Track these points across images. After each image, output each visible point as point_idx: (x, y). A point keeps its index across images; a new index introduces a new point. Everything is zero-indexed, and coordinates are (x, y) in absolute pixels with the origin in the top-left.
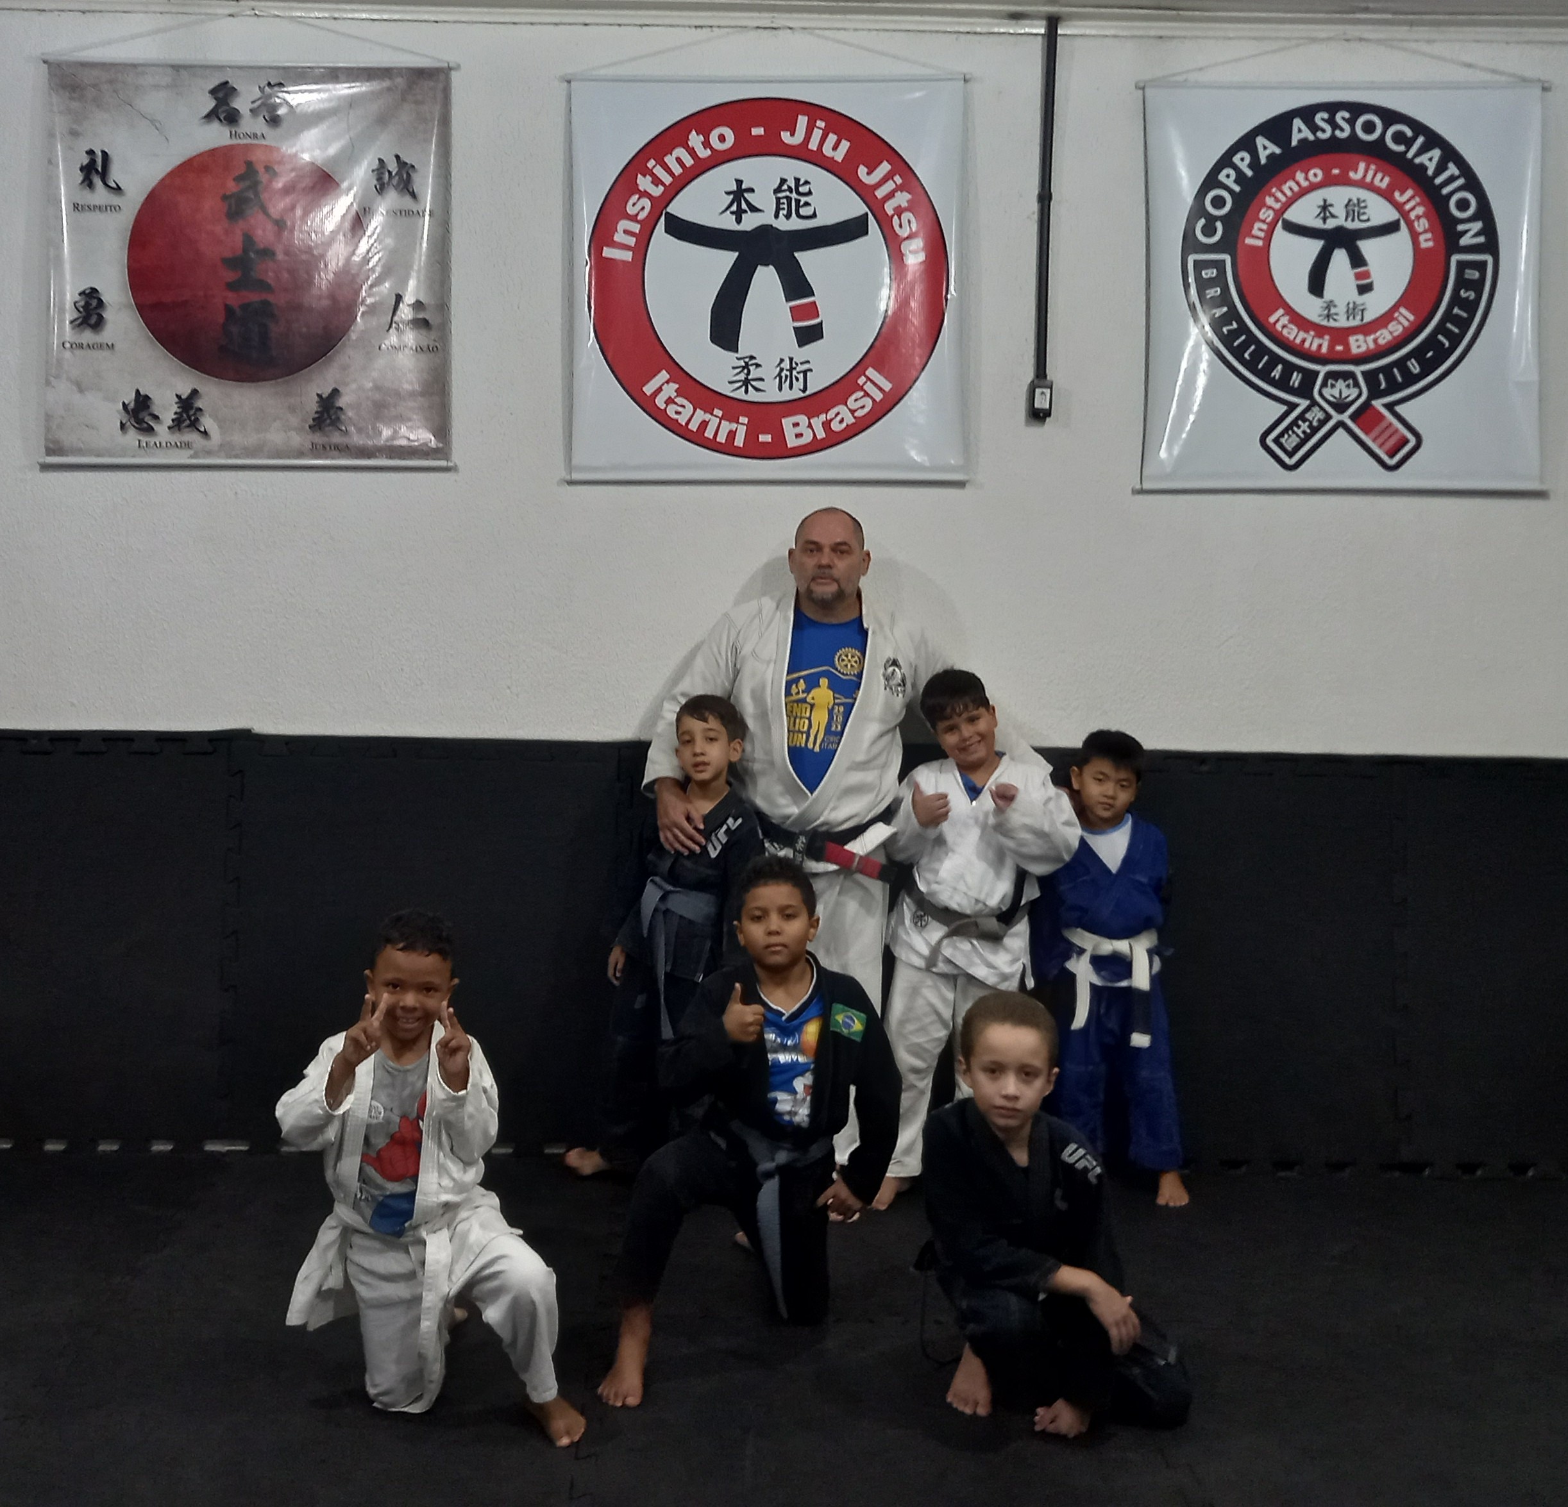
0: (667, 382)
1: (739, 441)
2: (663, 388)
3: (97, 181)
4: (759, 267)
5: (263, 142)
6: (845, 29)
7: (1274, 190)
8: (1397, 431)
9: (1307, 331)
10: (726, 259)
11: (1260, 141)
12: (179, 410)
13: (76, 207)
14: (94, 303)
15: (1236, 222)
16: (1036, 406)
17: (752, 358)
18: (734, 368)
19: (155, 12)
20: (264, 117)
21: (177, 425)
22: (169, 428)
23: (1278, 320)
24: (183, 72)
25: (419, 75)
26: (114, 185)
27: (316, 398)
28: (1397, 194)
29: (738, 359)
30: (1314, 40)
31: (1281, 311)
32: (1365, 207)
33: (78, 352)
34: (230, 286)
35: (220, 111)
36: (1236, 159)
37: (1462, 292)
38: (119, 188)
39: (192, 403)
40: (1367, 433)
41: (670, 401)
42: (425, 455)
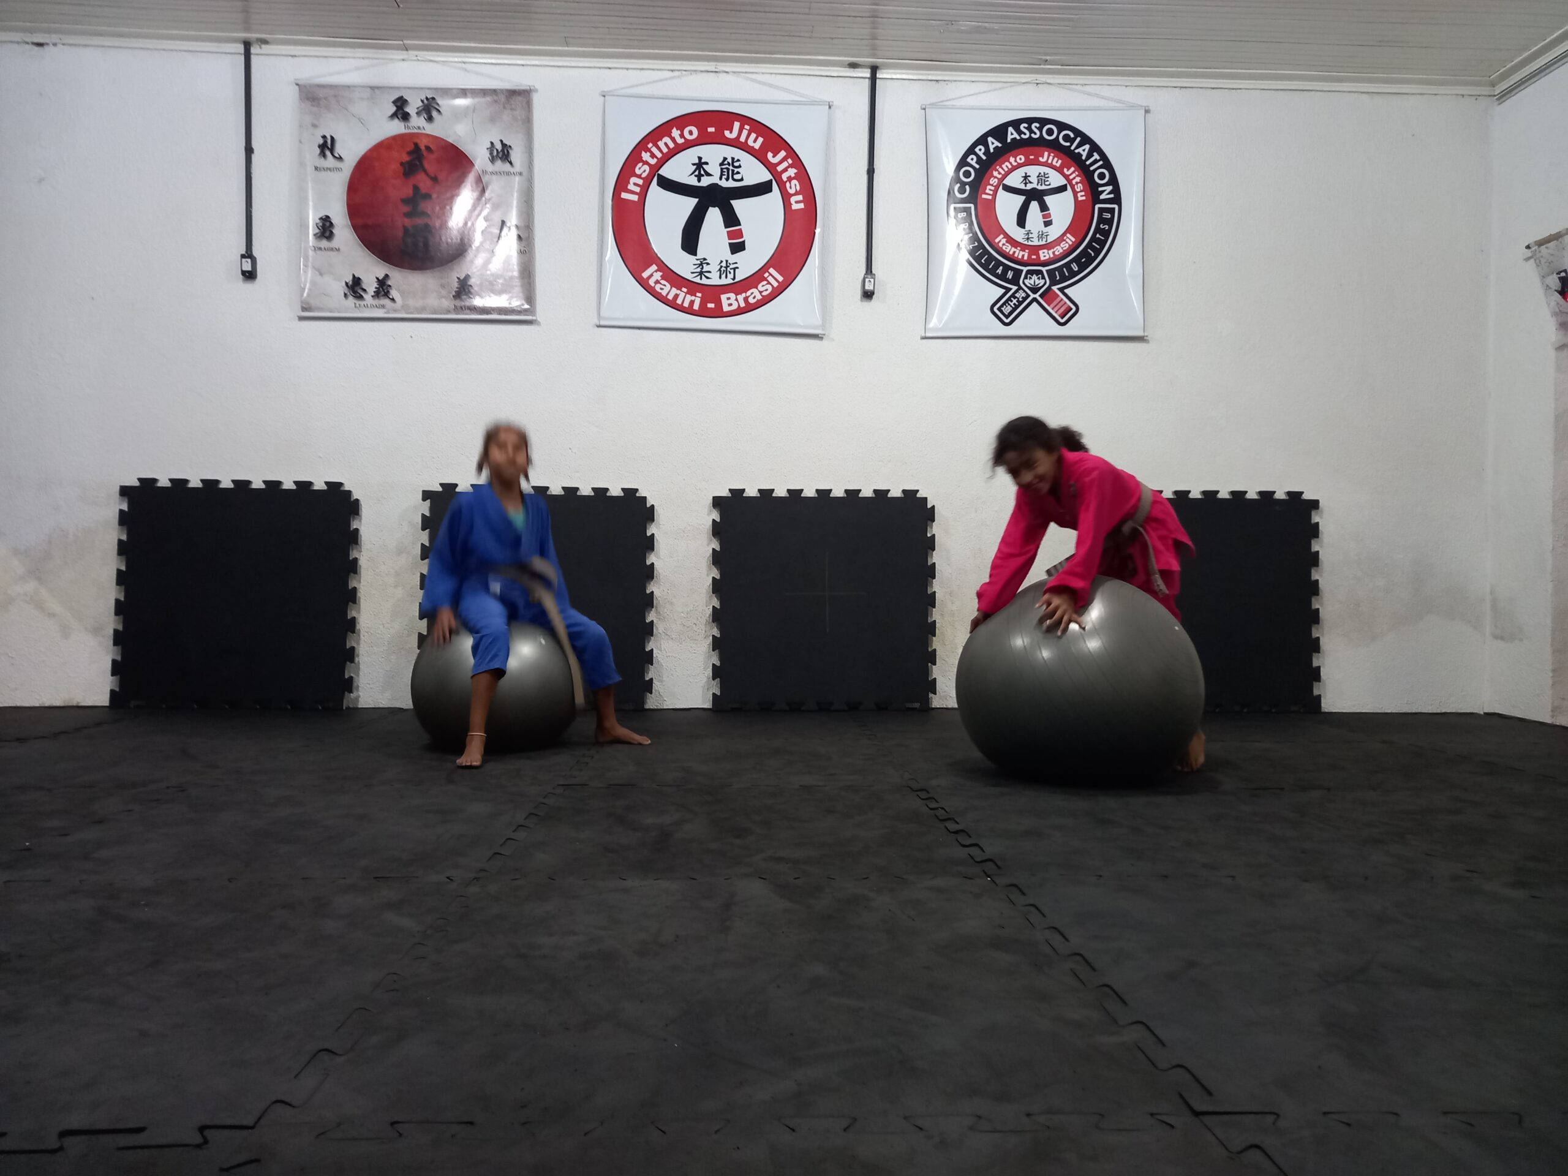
0: (656, 271)
1: (696, 307)
2: (653, 274)
3: (328, 153)
4: (710, 208)
5: (423, 132)
6: (756, 73)
7: (998, 167)
8: (1065, 303)
9: (1016, 248)
10: (691, 203)
11: (990, 139)
12: (378, 286)
13: (316, 168)
14: (328, 224)
15: (977, 185)
16: (867, 288)
17: (705, 259)
18: (694, 265)
19: (360, 58)
20: (424, 117)
21: (376, 295)
22: (372, 296)
23: (1000, 241)
24: (376, 90)
25: (512, 93)
26: (337, 156)
27: (457, 280)
28: (1065, 170)
29: (697, 260)
30: (1020, 83)
31: (1002, 236)
32: (1048, 177)
33: (319, 252)
34: (408, 215)
35: (398, 113)
36: (977, 150)
37: (1101, 226)
38: (340, 158)
39: (385, 283)
40: (1049, 305)
41: (657, 282)
42: (519, 313)
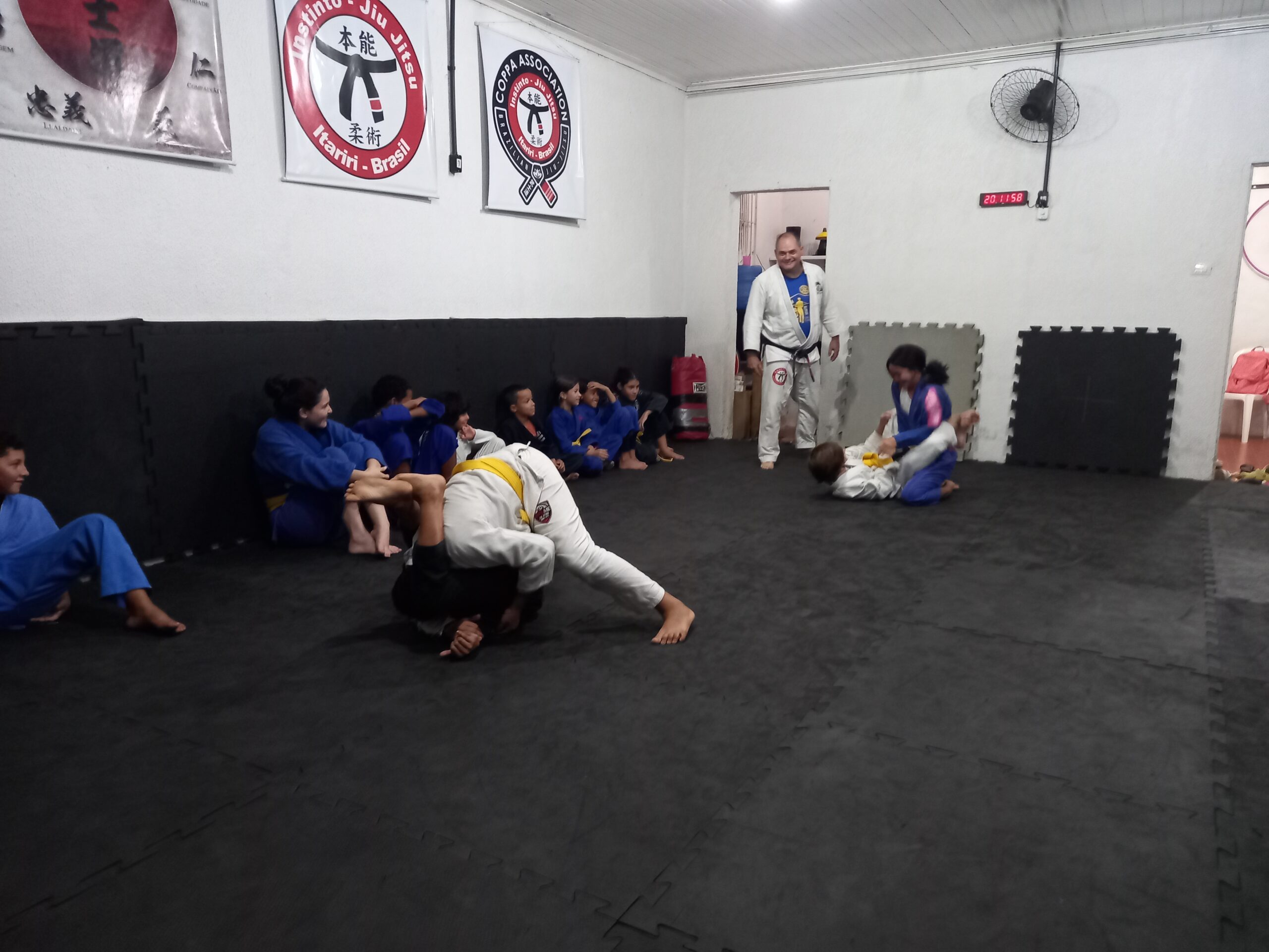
0: (324, 131)
1: (355, 168)
2: (323, 134)
7: (516, 84)
8: (551, 192)
9: (528, 148)
10: (342, 69)
11: (511, 61)
12: (68, 106)
15: (508, 94)
16: (458, 167)
17: (357, 125)
18: (351, 129)
21: (69, 116)
22: (64, 117)
23: (521, 141)
28: (547, 95)
29: (352, 124)
30: (522, 21)
31: (521, 137)
32: (540, 98)
34: (91, 24)
36: (506, 67)
37: (564, 140)
40: (545, 192)
41: (325, 142)
42: (221, 156)
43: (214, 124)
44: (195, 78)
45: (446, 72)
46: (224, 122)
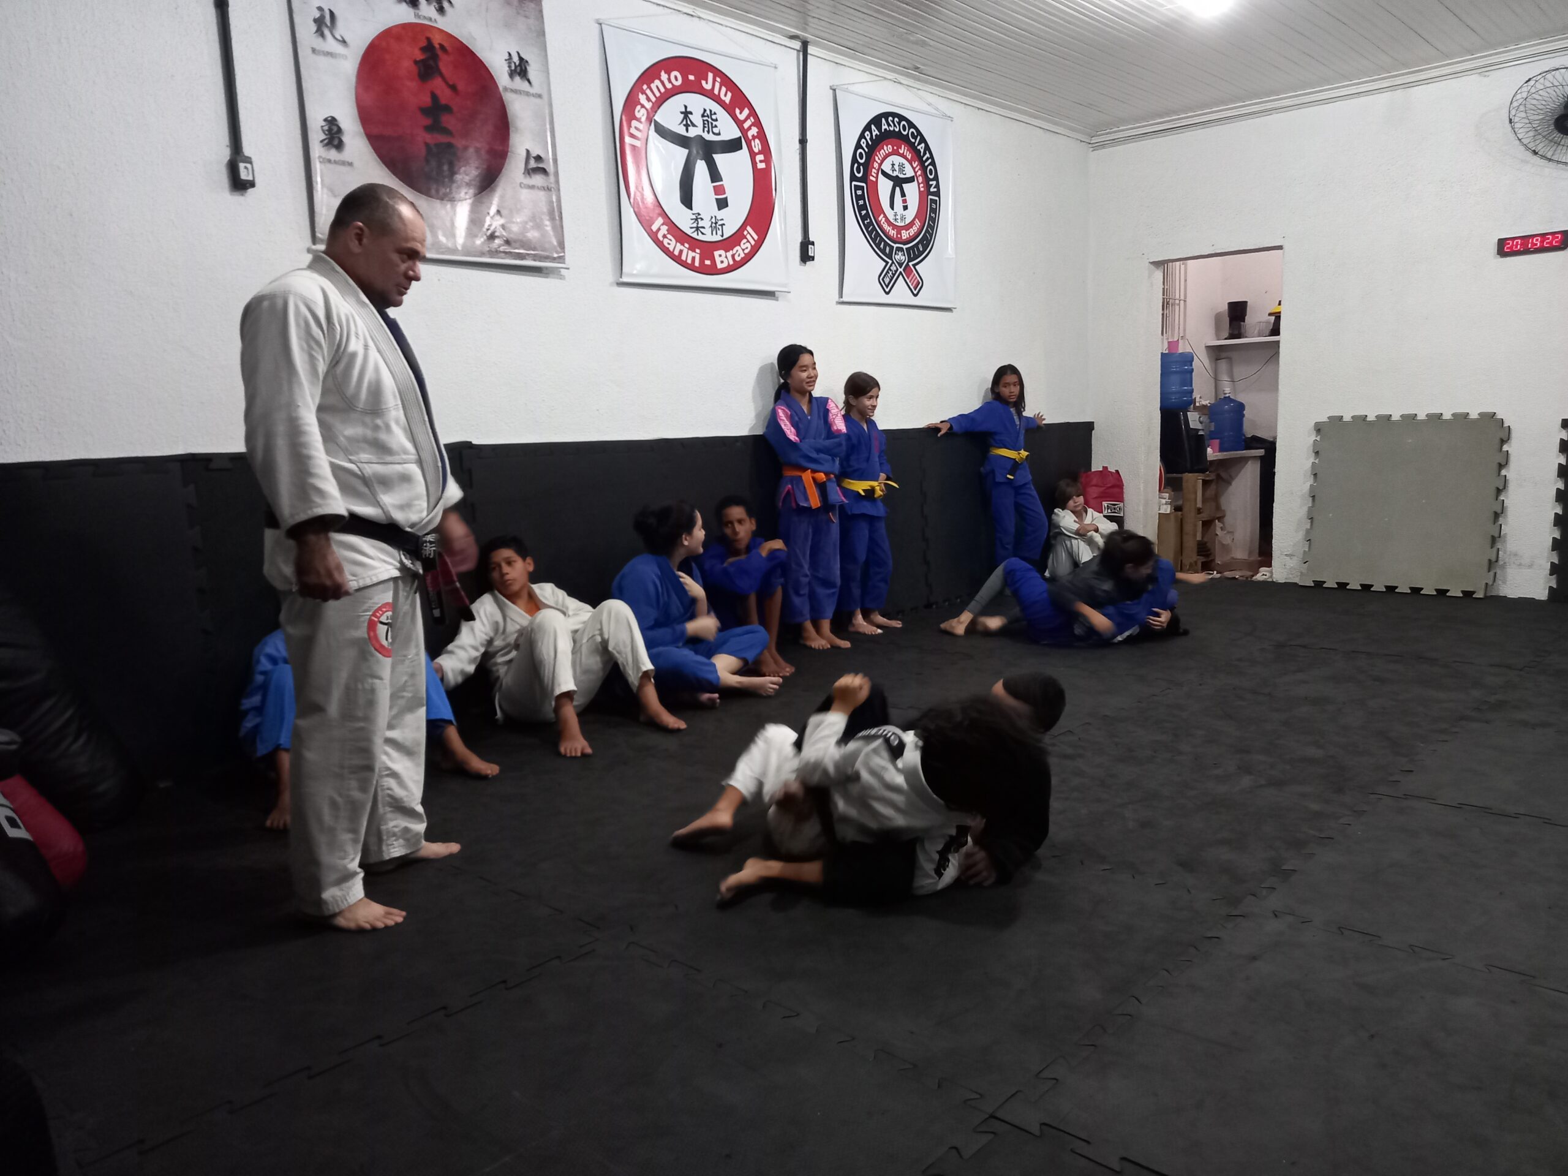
0: (663, 224)
1: (697, 264)
2: (662, 227)
5: (435, 25)
7: (878, 153)
8: (916, 277)
9: (890, 227)
10: (682, 153)
11: (873, 127)
13: (314, 50)
14: (335, 129)
15: (867, 166)
16: (810, 254)
17: (699, 214)
18: (692, 219)
20: (435, 8)
23: (882, 221)
26: (341, 39)
28: (913, 163)
29: (693, 214)
30: (885, 78)
31: (882, 216)
32: (904, 168)
33: (328, 165)
34: (429, 129)
36: (866, 135)
37: (932, 214)
38: (344, 42)
40: (908, 278)
41: (665, 236)
42: (554, 260)
43: (546, 226)
44: (527, 175)
45: (797, 146)
46: (558, 222)
